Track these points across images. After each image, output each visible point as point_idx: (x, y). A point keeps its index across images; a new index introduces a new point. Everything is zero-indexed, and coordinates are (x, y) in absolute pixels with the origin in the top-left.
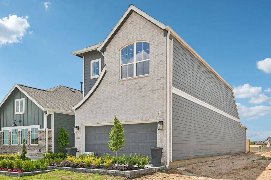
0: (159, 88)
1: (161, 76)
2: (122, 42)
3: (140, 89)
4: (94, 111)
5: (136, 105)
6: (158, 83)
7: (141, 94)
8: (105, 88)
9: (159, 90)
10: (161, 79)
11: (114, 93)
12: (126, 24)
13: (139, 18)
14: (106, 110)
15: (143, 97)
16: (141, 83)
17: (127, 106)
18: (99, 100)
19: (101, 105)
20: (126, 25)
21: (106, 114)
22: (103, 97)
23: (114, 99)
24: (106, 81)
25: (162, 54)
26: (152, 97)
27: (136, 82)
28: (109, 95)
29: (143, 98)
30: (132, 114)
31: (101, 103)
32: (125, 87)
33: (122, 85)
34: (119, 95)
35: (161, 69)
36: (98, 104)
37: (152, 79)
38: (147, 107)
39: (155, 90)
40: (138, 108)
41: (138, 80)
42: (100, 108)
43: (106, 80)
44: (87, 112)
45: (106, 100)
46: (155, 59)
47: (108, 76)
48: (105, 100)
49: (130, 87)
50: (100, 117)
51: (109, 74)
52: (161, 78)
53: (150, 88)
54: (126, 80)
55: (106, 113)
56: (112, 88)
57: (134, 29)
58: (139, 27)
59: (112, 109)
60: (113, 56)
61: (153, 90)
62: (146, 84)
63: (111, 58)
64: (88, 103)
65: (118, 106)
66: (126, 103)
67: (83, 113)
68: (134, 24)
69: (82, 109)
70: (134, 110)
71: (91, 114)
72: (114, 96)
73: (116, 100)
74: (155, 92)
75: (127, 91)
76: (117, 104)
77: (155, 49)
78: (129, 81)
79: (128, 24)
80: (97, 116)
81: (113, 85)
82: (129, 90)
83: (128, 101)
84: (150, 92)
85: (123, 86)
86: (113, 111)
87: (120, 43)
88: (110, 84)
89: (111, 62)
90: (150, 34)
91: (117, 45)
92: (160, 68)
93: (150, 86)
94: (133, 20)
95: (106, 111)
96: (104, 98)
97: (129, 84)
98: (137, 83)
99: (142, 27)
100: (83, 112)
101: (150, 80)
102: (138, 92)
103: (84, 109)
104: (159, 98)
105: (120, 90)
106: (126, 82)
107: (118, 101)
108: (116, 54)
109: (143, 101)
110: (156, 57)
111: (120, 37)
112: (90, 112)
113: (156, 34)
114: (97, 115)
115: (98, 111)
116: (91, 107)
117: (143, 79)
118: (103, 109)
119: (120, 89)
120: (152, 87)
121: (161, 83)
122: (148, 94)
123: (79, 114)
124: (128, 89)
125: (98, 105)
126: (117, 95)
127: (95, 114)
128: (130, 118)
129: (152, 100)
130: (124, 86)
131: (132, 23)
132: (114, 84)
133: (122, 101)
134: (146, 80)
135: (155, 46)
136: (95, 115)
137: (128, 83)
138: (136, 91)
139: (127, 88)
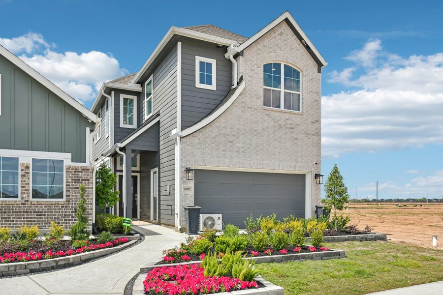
0: (314, 133)
1: (316, 119)
2: (267, 53)
3: (292, 128)
4: (221, 146)
5: (287, 149)
6: (313, 126)
7: (294, 135)
8: (241, 113)
9: (314, 135)
10: (316, 123)
11: (255, 124)
12: (275, 33)
13: (291, 34)
14: (242, 147)
15: (296, 139)
16: (293, 121)
17: (275, 148)
18: (230, 128)
19: (234, 138)
20: (273, 34)
21: (242, 154)
22: (237, 127)
23: (255, 133)
24: (243, 102)
25: (316, 92)
26: (306, 142)
27: (287, 117)
28: (247, 125)
29: (296, 141)
30: (282, 159)
31: (234, 135)
32: (273, 120)
33: (267, 116)
34: (263, 129)
35: (316, 110)
36: (228, 135)
37: (306, 120)
38: (300, 154)
39: (309, 134)
40: (289, 153)
41: (290, 115)
42: (233, 142)
43: (243, 100)
44: (207, 144)
45: (243, 132)
46: (309, 96)
47: (246, 97)
48: (240, 131)
49: (279, 122)
50: (232, 158)
51: (247, 94)
52: (316, 121)
53: (303, 130)
54: (273, 111)
55: (243, 152)
56: (253, 117)
57: (284, 44)
58: (290, 46)
59: (252, 148)
60: (253, 68)
61: (307, 134)
62: (298, 123)
63: (252, 70)
64: (207, 130)
65: (262, 144)
66: (273, 143)
67: (198, 146)
68: (284, 38)
69: (196, 138)
70: (285, 155)
71: (214, 150)
72: (255, 129)
73: (259, 135)
74: (309, 136)
75: (274, 126)
76: (261, 142)
77: (309, 83)
78: (278, 114)
79: (277, 34)
80: (227, 156)
81: (253, 113)
82: (278, 126)
83: (277, 141)
84: (304, 136)
85: (270, 117)
86: (255, 151)
87: (265, 54)
88: (249, 110)
89: (250, 77)
90: (303, 61)
91: (260, 54)
92: (314, 108)
93: (303, 128)
94: (283, 31)
95: (242, 150)
96: (238, 129)
97: (278, 118)
98: (288, 120)
99: (294, 47)
100: (198, 144)
101: (304, 120)
102: (289, 132)
103: (199, 139)
104: (314, 145)
105: (265, 123)
106: (273, 113)
107: (261, 138)
108: (258, 67)
109: (295, 145)
110: (311, 93)
111: (264, 46)
112: (213, 145)
113: (310, 65)
114: (227, 153)
115: (228, 146)
116: (214, 138)
117: (295, 116)
118: (238, 145)
119: (265, 121)
120: (306, 130)
121: (316, 127)
122: (301, 138)
123: (188, 145)
124: (276, 124)
125: (228, 137)
126: (261, 129)
127: (223, 151)
128: (279, 164)
129: (306, 146)
130: (270, 119)
131: (281, 35)
132: (256, 111)
133: (267, 139)
134: (299, 119)
135: (309, 80)
136: (223, 153)
137: (276, 116)
138: (287, 130)
139: (275, 122)
